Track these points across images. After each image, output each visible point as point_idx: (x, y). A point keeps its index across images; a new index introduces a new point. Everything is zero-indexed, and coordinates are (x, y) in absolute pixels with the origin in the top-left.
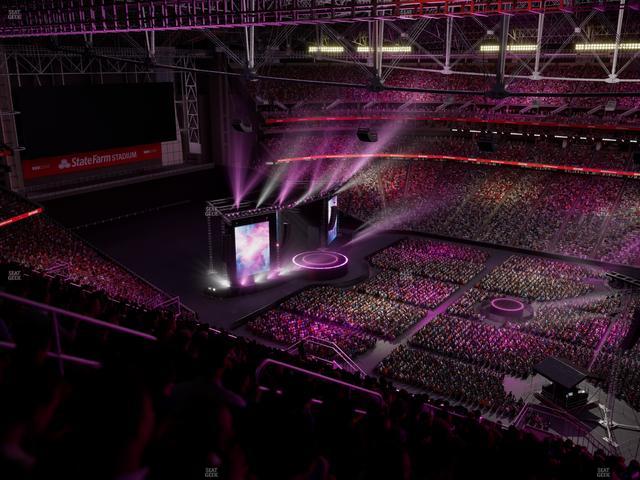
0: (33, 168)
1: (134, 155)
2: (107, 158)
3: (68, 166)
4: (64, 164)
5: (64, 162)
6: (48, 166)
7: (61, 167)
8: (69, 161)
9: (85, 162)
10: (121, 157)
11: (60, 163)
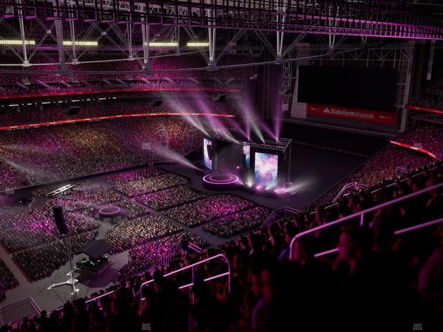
0: (312, 109)
1: (372, 116)
2: (352, 114)
3: (329, 112)
4: (326, 111)
5: (327, 109)
6: (318, 109)
7: (325, 111)
8: (330, 110)
9: (338, 112)
10: (362, 115)
11: (324, 109)
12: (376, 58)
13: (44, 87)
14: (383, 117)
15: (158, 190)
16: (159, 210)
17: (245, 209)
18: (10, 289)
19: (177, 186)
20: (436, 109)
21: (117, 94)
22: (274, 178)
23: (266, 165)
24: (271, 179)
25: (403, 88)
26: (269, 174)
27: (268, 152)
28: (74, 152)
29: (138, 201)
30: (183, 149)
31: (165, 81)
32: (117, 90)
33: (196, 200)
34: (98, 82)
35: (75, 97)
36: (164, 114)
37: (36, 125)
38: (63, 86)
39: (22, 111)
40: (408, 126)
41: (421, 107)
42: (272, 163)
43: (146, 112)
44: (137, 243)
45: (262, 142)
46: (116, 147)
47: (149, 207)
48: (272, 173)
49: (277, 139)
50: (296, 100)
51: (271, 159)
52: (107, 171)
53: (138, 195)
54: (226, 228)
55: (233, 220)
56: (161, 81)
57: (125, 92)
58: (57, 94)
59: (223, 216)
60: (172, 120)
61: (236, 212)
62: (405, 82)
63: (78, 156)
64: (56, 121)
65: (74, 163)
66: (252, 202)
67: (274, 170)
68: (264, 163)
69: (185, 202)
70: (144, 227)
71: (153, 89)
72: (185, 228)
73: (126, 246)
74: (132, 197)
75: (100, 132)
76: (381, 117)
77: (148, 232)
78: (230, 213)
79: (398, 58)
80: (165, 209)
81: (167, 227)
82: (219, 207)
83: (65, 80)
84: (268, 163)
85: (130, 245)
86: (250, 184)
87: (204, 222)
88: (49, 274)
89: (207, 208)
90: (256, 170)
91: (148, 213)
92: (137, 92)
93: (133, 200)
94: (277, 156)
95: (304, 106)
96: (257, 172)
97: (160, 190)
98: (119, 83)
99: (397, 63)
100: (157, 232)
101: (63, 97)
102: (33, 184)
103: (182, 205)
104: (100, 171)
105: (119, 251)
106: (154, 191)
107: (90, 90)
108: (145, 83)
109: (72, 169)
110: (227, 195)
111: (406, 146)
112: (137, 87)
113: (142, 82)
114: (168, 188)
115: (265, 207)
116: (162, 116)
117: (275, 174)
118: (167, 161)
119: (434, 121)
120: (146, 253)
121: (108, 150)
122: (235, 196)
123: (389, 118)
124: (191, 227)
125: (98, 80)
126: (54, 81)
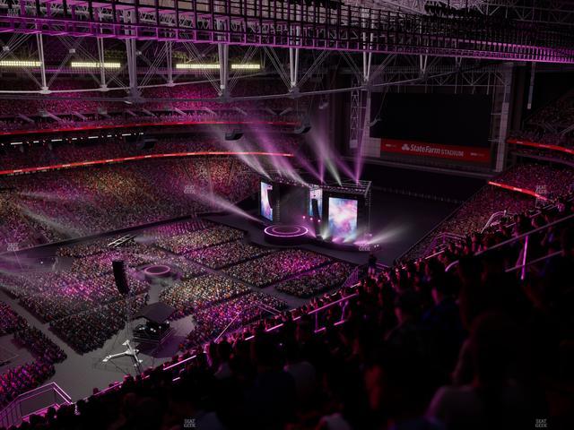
0: (387, 145)
1: (461, 154)
2: (437, 151)
3: (408, 149)
4: (405, 147)
5: (406, 145)
6: (395, 146)
7: (403, 148)
8: (409, 146)
9: (420, 149)
10: (449, 153)
11: (403, 145)
12: (465, 83)
13: (53, 120)
14: (475, 154)
15: (210, 246)
16: (216, 269)
17: (322, 265)
18: (57, 362)
19: (232, 240)
20: (542, 143)
21: (144, 129)
22: (352, 228)
23: (343, 213)
24: (349, 229)
25: (499, 120)
26: (346, 223)
27: (345, 196)
28: (97, 201)
29: (188, 259)
30: (231, 196)
31: (205, 112)
32: (144, 124)
33: (261, 256)
34: (121, 114)
35: (92, 132)
36: (204, 153)
37: (44, 169)
38: (77, 119)
39: (25, 150)
40: (507, 164)
41: (523, 140)
42: (350, 210)
43: (182, 152)
44: (201, 307)
45: (338, 185)
46: (148, 195)
47: (204, 265)
48: (350, 222)
49: (357, 181)
50: (368, 135)
51: (349, 206)
52: (141, 224)
53: (187, 252)
54: (304, 287)
55: (310, 278)
56: (199, 112)
57: (153, 126)
58: (69, 128)
59: (298, 274)
60: (214, 161)
61: (312, 269)
62: (500, 111)
63: (103, 207)
64: (70, 163)
65: (98, 215)
66: (329, 257)
67: (353, 218)
68: (340, 210)
69: (247, 259)
70: (204, 288)
71: (190, 122)
72: (255, 289)
73: (188, 310)
74: (180, 254)
75: (126, 177)
76: (472, 154)
77: (210, 294)
78: (304, 271)
79: (492, 83)
80: (226, 267)
81: (233, 288)
82: (290, 264)
83: (78, 111)
84: (345, 211)
85: (192, 309)
86: (324, 236)
87: (275, 282)
88: (101, 345)
89: (276, 265)
90: (330, 218)
91: (205, 273)
92: (169, 126)
93: (182, 258)
94: (356, 202)
95: (378, 142)
96: (332, 221)
97: (213, 245)
98: (146, 115)
99: (491, 89)
100: (221, 294)
101: (77, 133)
102: (51, 242)
103: (245, 262)
104: (133, 225)
105: (180, 317)
106: (205, 247)
107: (111, 123)
108: (179, 114)
109: (97, 222)
110: (296, 249)
111: (507, 187)
112: (170, 119)
113: (175, 113)
114: (222, 243)
115: (345, 262)
116: (202, 156)
117: (354, 223)
118: (214, 211)
119: (539, 157)
120: (214, 317)
121: (140, 199)
122: (308, 250)
123: (482, 155)
124: (262, 287)
125: (120, 111)
126: (66, 113)
